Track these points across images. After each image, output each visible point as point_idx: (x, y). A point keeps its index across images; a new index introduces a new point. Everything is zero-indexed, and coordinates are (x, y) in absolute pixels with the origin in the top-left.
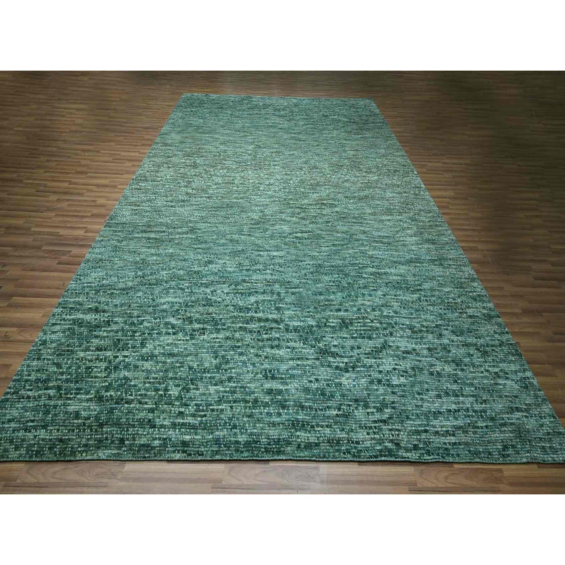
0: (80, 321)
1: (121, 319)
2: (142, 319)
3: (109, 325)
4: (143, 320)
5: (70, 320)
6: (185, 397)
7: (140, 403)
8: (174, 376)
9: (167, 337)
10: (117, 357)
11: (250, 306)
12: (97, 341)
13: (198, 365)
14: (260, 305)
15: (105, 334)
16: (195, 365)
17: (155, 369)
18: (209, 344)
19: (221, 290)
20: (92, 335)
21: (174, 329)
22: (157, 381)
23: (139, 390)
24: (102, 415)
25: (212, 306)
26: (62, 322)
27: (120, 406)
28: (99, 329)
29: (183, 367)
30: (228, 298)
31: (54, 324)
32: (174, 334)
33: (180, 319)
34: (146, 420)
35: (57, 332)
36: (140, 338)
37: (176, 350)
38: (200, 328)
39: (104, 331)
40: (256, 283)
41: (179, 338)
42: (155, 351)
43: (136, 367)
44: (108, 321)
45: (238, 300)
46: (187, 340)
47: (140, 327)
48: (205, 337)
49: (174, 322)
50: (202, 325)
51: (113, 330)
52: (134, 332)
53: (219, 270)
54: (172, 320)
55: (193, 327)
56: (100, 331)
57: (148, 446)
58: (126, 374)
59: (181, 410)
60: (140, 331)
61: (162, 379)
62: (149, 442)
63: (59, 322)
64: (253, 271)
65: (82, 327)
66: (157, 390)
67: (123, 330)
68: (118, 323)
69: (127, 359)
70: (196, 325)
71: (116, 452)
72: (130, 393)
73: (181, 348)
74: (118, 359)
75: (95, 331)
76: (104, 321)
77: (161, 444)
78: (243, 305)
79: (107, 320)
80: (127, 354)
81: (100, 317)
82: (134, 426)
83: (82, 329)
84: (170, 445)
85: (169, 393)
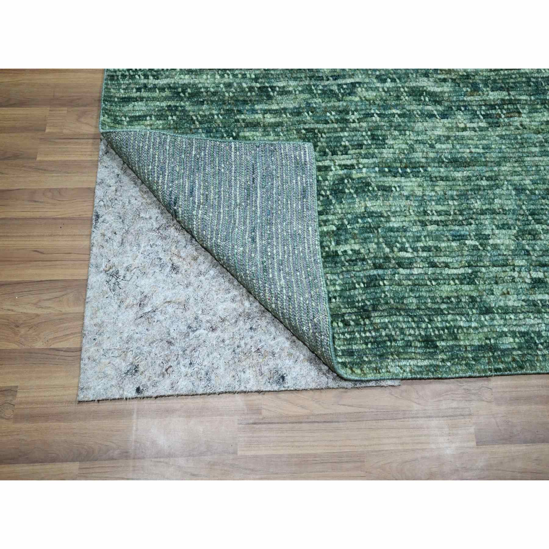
0: (189, 90)
1: (292, 83)
2: (349, 81)
3: (270, 98)
4: (353, 85)
5: (162, 89)
6: (534, 250)
7: (433, 265)
8: (487, 206)
9: (428, 124)
10: (327, 168)
12: (258, 134)
13: (534, 182)
15: (270, 119)
16: (528, 182)
17: (433, 193)
18: (539, 136)
20: (237, 121)
21: (441, 105)
22: (451, 218)
23: (418, 239)
24: (356, 292)
26: (144, 94)
27: (389, 272)
28: (248, 107)
29: (498, 187)
31: (127, 100)
32: (444, 116)
33: (445, 80)
34: (463, 300)
35: (145, 116)
36: (364, 125)
37: (466, 153)
38: (503, 100)
39: (265, 112)
41: (462, 125)
42: (415, 155)
43: (387, 189)
44: (262, 89)
46: (481, 129)
47: (351, 101)
48: (525, 119)
49: (432, 89)
50: (505, 93)
51: (285, 109)
52: (340, 112)
54: (425, 84)
55: (484, 97)
56: (254, 111)
57: (492, 348)
58: (369, 204)
59: (534, 275)
60: (356, 110)
61: (461, 214)
62: (492, 341)
63: (135, 94)
65: (202, 103)
66: (460, 238)
67: (310, 109)
68: (290, 92)
69: (354, 172)
70: (491, 93)
71: (426, 363)
72: (398, 245)
73: (476, 147)
74: (331, 174)
75: (240, 112)
76: (251, 89)
77: (520, 343)
79: (258, 85)
80: (349, 162)
81: (238, 81)
82: (439, 312)
83: (205, 107)
84: (542, 344)
85: (491, 242)
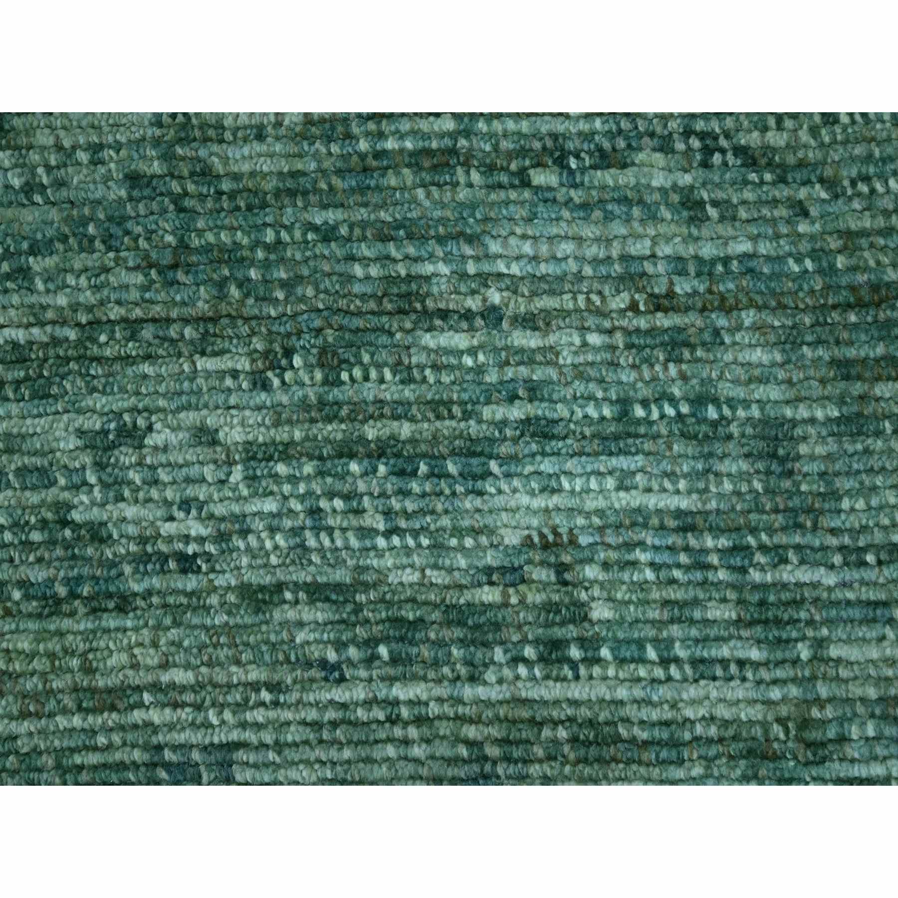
11: (489, 595)
14: (591, 572)
19: (190, 418)
25: (125, 603)
30: (270, 506)
40: (528, 322)
45: (366, 533)
53: (133, 179)
64: (490, 169)
78: (424, 584)
